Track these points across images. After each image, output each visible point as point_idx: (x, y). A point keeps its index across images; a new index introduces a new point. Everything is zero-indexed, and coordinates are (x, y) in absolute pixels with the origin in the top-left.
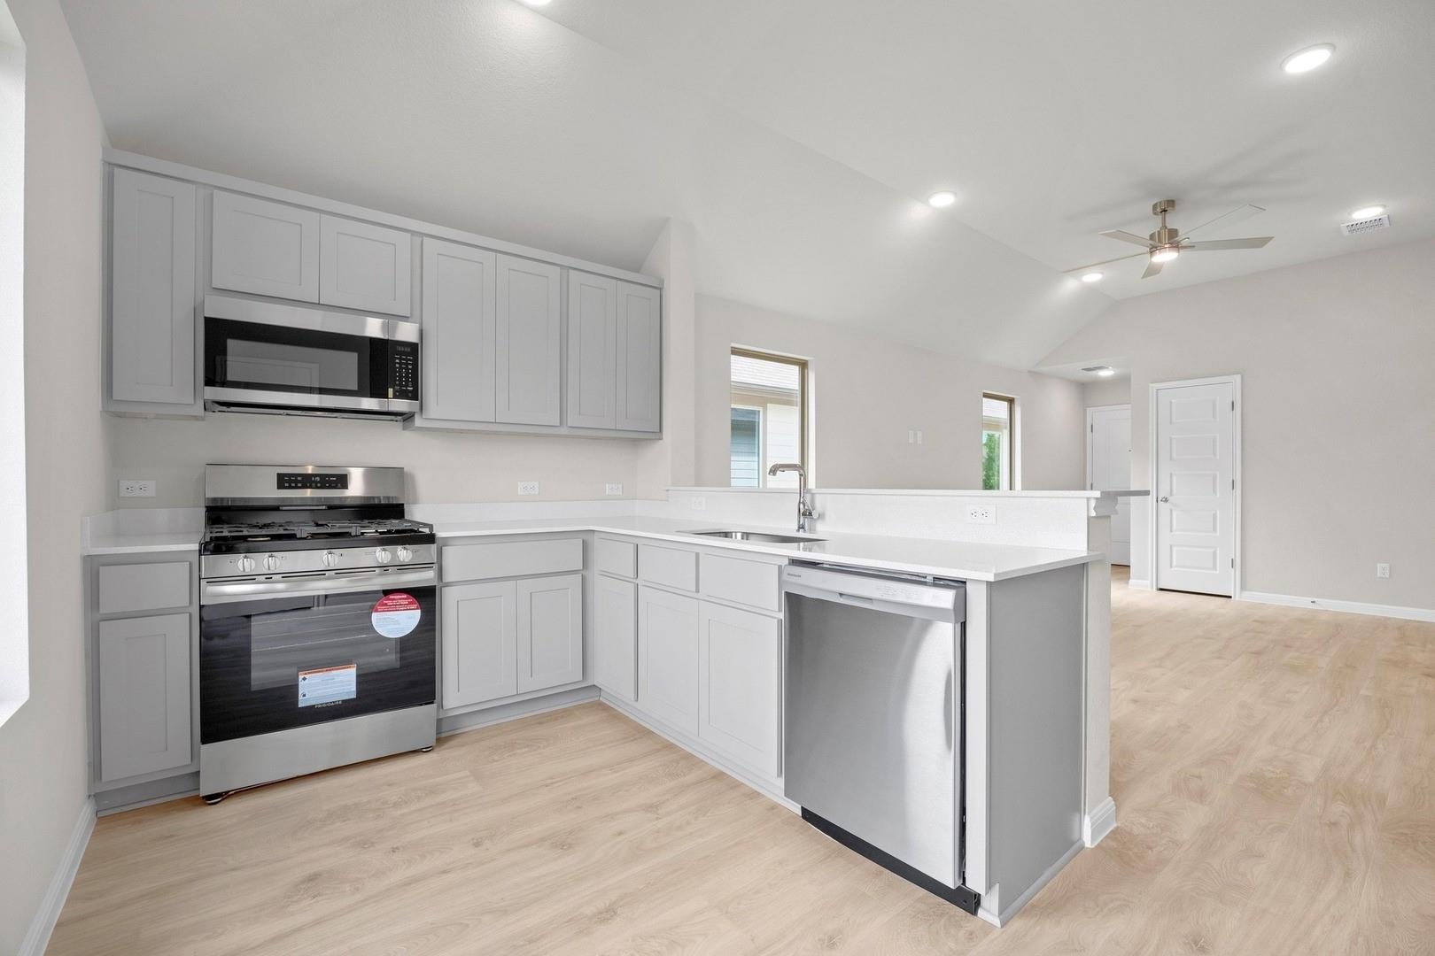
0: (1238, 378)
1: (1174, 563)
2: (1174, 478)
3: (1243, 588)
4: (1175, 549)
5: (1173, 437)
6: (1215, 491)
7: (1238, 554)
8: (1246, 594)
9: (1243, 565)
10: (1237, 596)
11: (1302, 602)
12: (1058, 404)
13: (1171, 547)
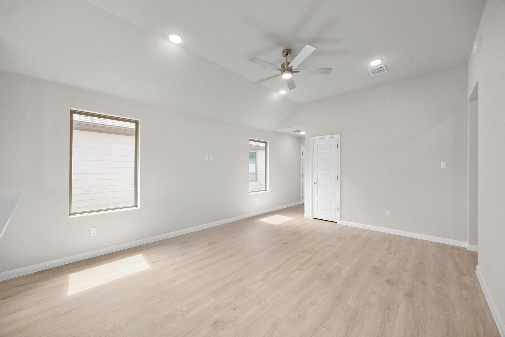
0: (339, 135)
1: (318, 208)
2: (318, 174)
3: (341, 219)
4: (318, 202)
5: (318, 158)
6: (331, 180)
7: (339, 206)
8: (342, 221)
9: (341, 210)
10: (339, 222)
11: (360, 225)
12: (288, 145)
13: (317, 202)
